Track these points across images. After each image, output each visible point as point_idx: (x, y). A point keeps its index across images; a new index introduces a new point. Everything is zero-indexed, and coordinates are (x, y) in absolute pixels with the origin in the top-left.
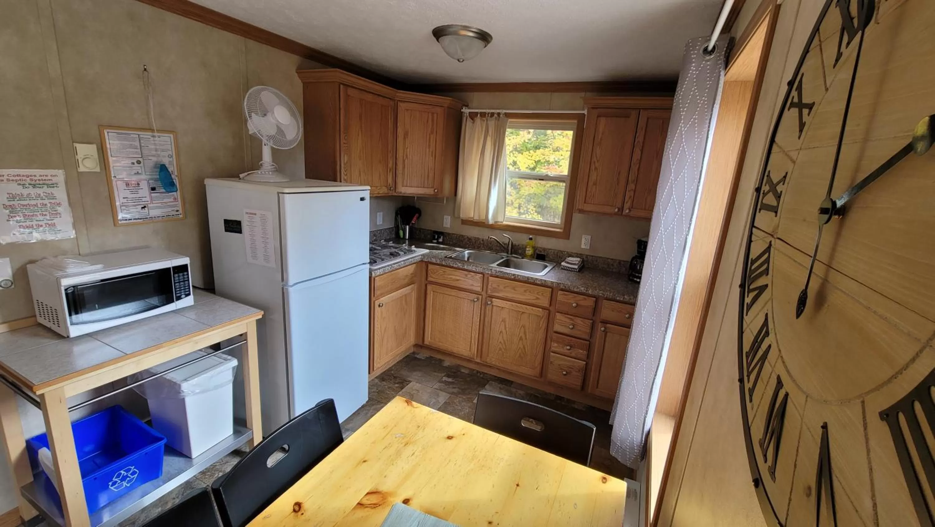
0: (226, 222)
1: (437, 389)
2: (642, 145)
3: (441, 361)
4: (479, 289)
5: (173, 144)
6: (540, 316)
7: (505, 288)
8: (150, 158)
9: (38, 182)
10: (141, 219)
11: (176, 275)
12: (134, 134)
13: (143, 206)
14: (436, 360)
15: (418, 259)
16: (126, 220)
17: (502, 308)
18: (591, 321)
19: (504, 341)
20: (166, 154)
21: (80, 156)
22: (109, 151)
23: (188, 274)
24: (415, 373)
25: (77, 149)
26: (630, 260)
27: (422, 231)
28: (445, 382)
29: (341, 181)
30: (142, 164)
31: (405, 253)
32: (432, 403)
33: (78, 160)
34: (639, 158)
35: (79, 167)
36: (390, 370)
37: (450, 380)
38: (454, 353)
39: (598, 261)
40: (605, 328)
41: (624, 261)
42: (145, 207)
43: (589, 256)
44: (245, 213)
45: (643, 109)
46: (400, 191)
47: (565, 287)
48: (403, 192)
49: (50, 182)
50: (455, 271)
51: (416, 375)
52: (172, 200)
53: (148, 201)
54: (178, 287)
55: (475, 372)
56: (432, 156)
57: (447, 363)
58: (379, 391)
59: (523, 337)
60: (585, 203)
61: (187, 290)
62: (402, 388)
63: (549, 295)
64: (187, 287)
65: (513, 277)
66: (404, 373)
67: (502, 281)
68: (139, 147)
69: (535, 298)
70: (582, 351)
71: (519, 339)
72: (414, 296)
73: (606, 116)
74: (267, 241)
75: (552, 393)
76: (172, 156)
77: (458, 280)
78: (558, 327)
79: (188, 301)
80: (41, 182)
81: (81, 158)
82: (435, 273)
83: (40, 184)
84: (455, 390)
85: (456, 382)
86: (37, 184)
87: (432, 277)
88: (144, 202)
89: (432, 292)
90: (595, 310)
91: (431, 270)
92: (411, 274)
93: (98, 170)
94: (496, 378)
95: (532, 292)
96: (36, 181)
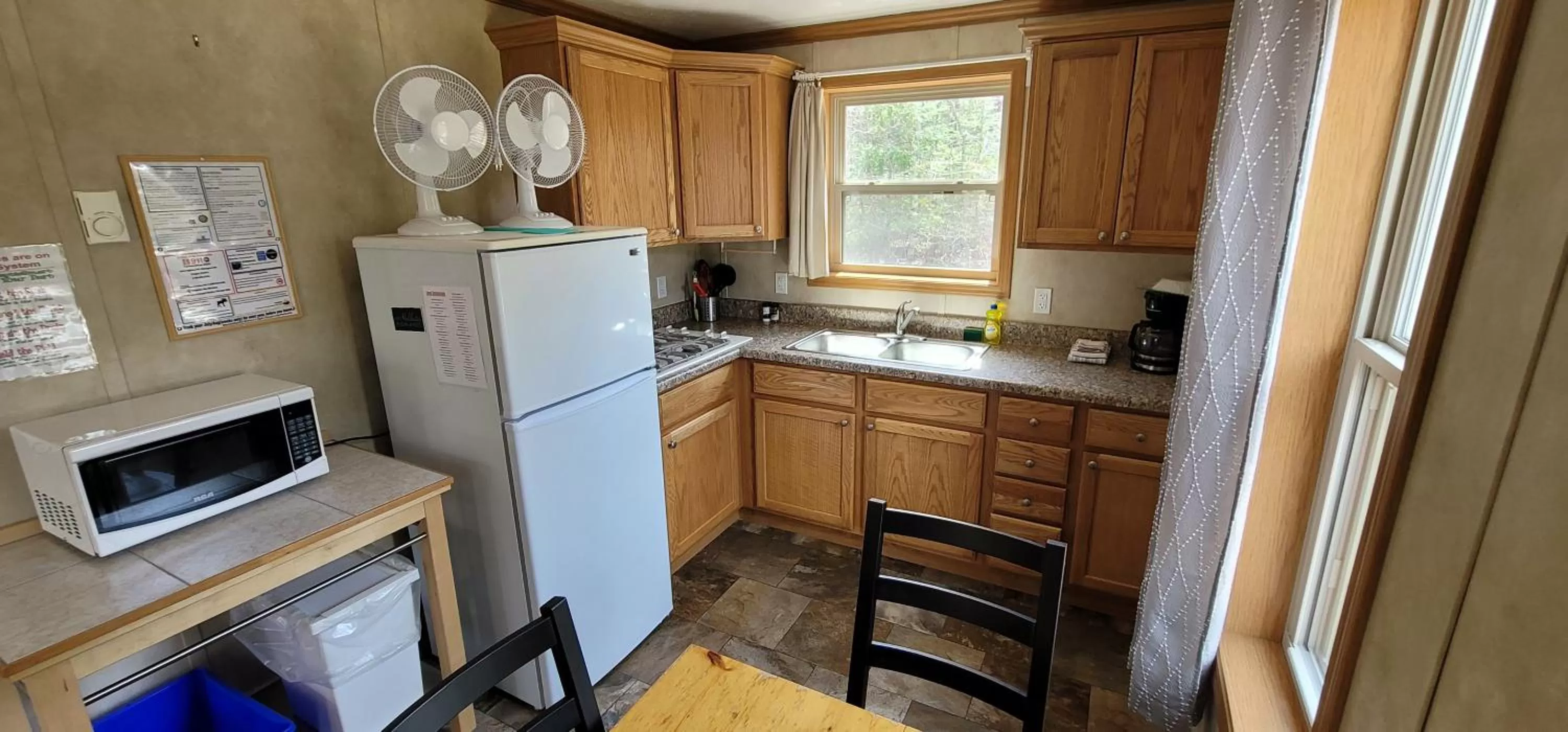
0: (397, 312)
1: (786, 589)
2: (1145, 106)
3: (790, 535)
4: (850, 403)
5: (265, 180)
6: (968, 446)
7: (897, 397)
8: (223, 209)
9: (12, 270)
10: (218, 323)
11: (291, 422)
12: (190, 167)
13: (220, 300)
14: (780, 533)
15: (734, 354)
16: (191, 327)
19: (903, 496)
20: (255, 199)
21: (87, 216)
22: (143, 201)
23: (313, 418)
24: (744, 561)
25: (80, 202)
26: (1131, 330)
27: (738, 303)
28: (800, 575)
29: (581, 224)
30: (209, 223)
31: (710, 346)
32: (779, 616)
33: (84, 222)
34: (1142, 132)
35: (88, 236)
36: (700, 556)
37: (808, 570)
38: (810, 520)
39: (1069, 334)
41: (1119, 332)
42: (224, 300)
43: (1052, 326)
44: (425, 294)
46: (692, 234)
48: (698, 235)
49: (35, 269)
50: (803, 373)
51: (747, 564)
52: (274, 283)
53: (228, 290)
54: (296, 443)
55: (852, 552)
56: (746, 166)
57: (800, 540)
58: (682, 599)
59: (938, 486)
61: (314, 447)
62: (723, 591)
64: (313, 442)
65: (911, 377)
66: (725, 560)
67: (889, 385)
68: (200, 191)
69: (956, 413)
70: (1052, 507)
71: (930, 489)
72: (732, 421)
73: (1072, 56)
74: (468, 341)
75: (999, 585)
76: (266, 203)
77: (810, 389)
78: (1001, 465)
79: (317, 467)
80: (19, 270)
81: (89, 219)
82: (766, 379)
83: (16, 274)
84: (820, 590)
85: (820, 573)
86: (11, 274)
87: (762, 387)
88: (223, 291)
89: (764, 413)
91: (760, 374)
92: (724, 383)
93: (125, 237)
94: (893, 562)
95: (949, 402)
96: (8, 268)
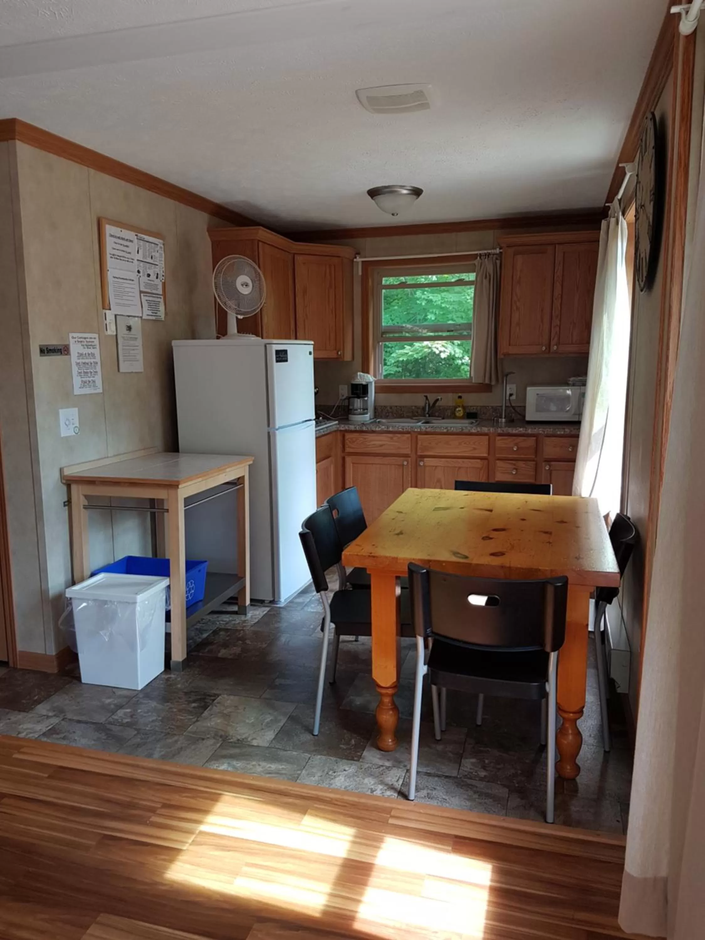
17: (436, 467)
18: (535, 463)
40: (550, 466)
45: (558, 244)
47: (503, 431)
60: (510, 345)
63: (487, 443)
90: (537, 450)
